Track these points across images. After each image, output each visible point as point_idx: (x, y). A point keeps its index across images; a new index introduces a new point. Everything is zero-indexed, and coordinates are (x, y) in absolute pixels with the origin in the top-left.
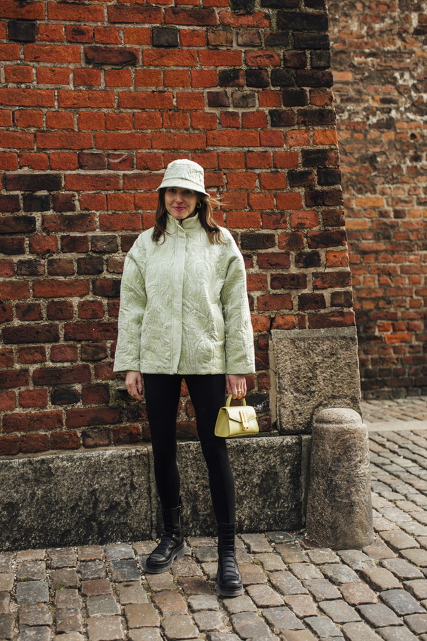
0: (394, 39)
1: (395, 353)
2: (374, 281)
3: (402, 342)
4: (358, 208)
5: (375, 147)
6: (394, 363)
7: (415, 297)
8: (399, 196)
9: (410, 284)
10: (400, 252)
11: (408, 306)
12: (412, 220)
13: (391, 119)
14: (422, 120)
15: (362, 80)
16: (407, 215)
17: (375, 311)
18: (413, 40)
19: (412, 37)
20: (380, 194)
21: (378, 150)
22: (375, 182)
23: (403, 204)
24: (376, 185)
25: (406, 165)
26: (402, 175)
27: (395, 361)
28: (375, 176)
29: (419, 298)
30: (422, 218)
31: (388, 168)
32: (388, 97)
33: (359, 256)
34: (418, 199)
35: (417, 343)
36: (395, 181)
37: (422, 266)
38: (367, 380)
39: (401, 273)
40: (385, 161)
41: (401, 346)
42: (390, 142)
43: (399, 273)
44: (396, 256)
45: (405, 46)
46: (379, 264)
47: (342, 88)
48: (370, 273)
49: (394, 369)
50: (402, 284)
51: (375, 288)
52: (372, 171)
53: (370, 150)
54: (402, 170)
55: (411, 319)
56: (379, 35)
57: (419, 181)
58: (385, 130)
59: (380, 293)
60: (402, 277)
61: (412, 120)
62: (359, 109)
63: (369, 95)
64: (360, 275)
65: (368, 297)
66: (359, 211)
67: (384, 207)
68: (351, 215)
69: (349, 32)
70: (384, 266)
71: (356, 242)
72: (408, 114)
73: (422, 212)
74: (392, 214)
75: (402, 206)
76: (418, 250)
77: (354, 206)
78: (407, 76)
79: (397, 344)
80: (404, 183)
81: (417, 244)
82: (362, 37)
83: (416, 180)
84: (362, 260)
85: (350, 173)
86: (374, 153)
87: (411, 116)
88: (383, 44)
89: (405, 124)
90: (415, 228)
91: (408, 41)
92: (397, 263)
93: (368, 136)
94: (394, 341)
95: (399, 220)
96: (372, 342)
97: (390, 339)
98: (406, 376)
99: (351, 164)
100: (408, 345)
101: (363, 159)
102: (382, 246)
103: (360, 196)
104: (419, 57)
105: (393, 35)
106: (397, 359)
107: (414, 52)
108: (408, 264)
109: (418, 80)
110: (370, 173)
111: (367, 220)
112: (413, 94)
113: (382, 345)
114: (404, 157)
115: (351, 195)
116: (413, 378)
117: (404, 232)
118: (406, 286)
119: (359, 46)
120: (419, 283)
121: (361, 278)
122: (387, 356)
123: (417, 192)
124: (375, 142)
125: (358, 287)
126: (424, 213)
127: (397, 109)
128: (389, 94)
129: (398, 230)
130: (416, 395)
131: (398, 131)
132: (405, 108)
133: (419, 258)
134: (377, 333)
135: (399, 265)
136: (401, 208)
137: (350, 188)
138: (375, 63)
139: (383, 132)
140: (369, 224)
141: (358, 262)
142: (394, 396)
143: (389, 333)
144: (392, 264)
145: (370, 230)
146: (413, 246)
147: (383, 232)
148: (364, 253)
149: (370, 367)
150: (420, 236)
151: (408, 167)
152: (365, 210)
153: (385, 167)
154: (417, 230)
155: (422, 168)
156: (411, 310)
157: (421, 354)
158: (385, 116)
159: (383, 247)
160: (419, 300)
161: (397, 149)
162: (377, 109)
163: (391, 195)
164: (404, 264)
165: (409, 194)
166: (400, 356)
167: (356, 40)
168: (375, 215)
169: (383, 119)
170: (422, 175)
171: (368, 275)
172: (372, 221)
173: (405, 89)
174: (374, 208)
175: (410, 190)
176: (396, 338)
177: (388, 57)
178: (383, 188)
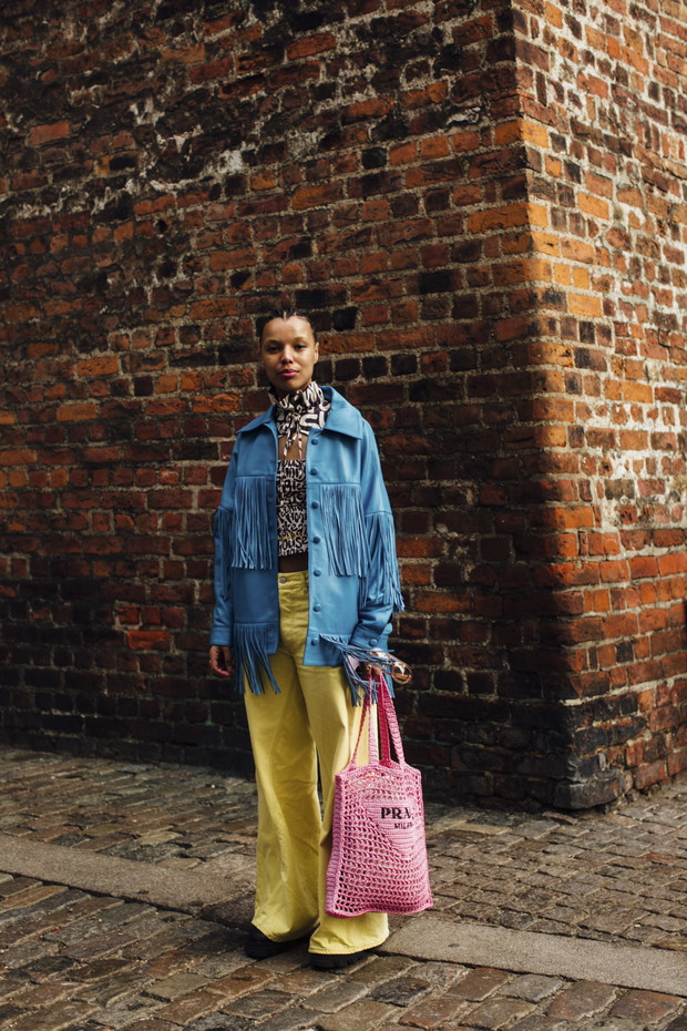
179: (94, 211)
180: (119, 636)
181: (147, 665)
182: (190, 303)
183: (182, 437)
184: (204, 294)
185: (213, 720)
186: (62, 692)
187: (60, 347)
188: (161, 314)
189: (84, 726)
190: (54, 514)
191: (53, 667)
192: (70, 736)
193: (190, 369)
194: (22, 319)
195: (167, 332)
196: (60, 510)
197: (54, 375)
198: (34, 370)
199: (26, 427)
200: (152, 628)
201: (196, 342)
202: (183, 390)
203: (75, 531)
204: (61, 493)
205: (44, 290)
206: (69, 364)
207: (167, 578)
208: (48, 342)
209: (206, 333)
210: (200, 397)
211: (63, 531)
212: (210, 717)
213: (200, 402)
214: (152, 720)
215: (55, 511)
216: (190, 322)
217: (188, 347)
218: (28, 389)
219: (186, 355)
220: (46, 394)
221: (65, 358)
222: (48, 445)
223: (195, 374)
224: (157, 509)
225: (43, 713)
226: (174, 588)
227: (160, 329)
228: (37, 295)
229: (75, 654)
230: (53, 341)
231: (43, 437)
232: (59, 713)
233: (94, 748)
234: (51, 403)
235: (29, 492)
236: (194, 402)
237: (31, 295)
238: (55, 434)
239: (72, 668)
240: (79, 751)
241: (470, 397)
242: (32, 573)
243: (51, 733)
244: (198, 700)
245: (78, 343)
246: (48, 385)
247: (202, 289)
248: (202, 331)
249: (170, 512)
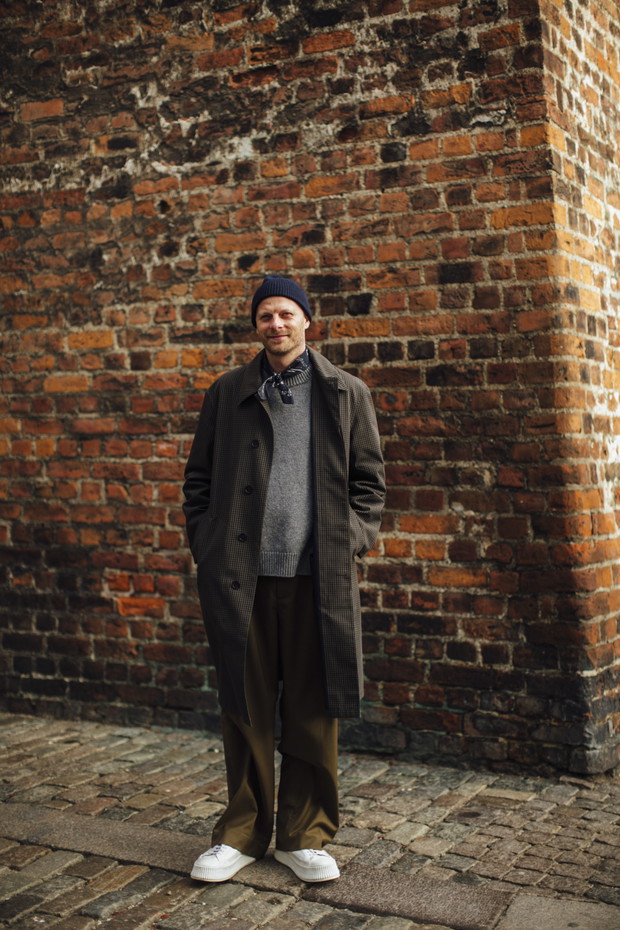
0: (130, 23)
1: (133, 635)
2: (98, 492)
3: (146, 615)
4: (72, 352)
5: (100, 234)
6: (131, 654)
7: (169, 527)
8: (139, 326)
9: (159, 501)
10: (142, 437)
11: (156, 545)
12: (162, 371)
13: (125, 176)
14: (179, 172)
15: (78, 111)
16: (153, 363)
17: (100, 550)
18: (163, 17)
19: (160, 13)
20: (107, 324)
21: (104, 239)
22: (101, 303)
23: (147, 342)
24: (102, 307)
25: (152, 264)
26: (145, 285)
27: (134, 652)
28: (100, 289)
29: (177, 529)
30: (179, 367)
31: (121, 272)
32: (122, 135)
33: (74, 443)
34: (172, 330)
35: (172, 620)
36: (133, 297)
37: (180, 465)
38: (87, 681)
39: (145, 477)
40: (116, 259)
41: (144, 622)
42: (124, 222)
43: (140, 477)
44: (135, 444)
45: (149, 33)
46: (106, 460)
47: (47, 131)
48: (91, 476)
49: (133, 667)
50: (146, 499)
51: (101, 505)
52: (94, 279)
53: (92, 240)
54: (145, 275)
55: (163, 571)
56: (106, 21)
57: (173, 294)
58: (116, 200)
59: (109, 517)
60: (144, 485)
61: (162, 176)
62: (74, 164)
63: (91, 138)
64: (76, 479)
65: (89, 522)
66: (74, 357)
67: (112, 347)
68: (62, 367)
69: (57, 25)
70: (114, 463)
71: (69, 416)
72: (155, 164)
73: (180, 355)
74: (127, 362)
75: (145, 346)
76: (172, 432)
77: (66, 350)
78: (152, 90)
79: (137, 619)
80: (147, 299)
81: (171, 420)
82: (79, 29)
83: (168, 293)
84: (79, 450)
85: (59, 287)
86: (98, 245)
87: (160, 167)
88: (112, 36)
89: (151, 184)
90: (166, 388)
91: (153, 21)
92: (138, 458)
93: (88, 214)
94: (133, 611)
95: (139, 373)
96: (96, 610)
97: (127, 606)
98: (152, 684)
99: (61, 271)
100: (157, 622)
101: (79, 260)
102: (112, 423)
103: (75, 329)
104: (173, 49)
105: (128, 15)
106: (137, 647)
107: (164, 41)
108: (156, 459)
109: (171, 95)
110: (92, 284)
111: (86, 374)
112: (164, 122)
113: (113, 616)
114: (149, 248)
115: (61, 327)
116: (165, 689)
117: (148, 397)
118: (153, 504)
119: (73, 48)
120: (176, 499)
122: (121, 640)
123: (170, 317)
124: (100, 225)
125: (73, 501)
126: (182, 358)
127: (136, 156)
128: (123, 131)
129: (138, 392)
130: (168, 725)
131: (138, 199)
132: (150, 154)
133: (175, 447)
134: (106, 593)
135: (140, 461)
136: (143, 349)
137: (61, 315)
138: (99, 75)
139: (112, 205)
140: (90, 383)
141: (74, 454)
142: (131, 719)
143: (127, 595)
144: (128, 460)
145: (92, 393)
146: (165, 425)
147: (113, 396)
148: (83, 437)
149: (93, 657)
150: (175, 403)
151: (154, 267)
152: (83, 355)
153: (116, 271)
154: (170, 393)
155: (178, 268)
156: (163, 554)
157: (179, 643)
158: (115, 174)
159: (115, 427)
160: (176, 533)
161: (137, 236)
162: (104, 161)
163: (125, 325)
164: (149, 459)
165: (156, 322)
166: (143, 643)
167: (68, 38)
168: (99, 364)
169: (112, 179)
170: (179, 281)
171: (89, 480)
172: (95, 377)
173: (149, 117)
174: (97, 351)
175: (157, 314)
176: (136, 606)
177: (121, 60)
178: (112, 312)
179: (90, 188)
180: (109, 603)
181: (137, 630)
182: (193, 282)
183: (181, 411)
184: (208, 274)
185: (210, 686)
186: (44, 656)
187: (49, 319)
188: (161, 291)
189: (68, 690)
190: (39, 483)
191: (35, 631)
192: (52, 699)
193: (191, 347)
194: (7, 291)
195: (167, 310)
196: (46, 479)
197: (42, 346)
198: (20, 341)
199: (10, 396)
200: (144, 595)
201: (199, 320)
202: (184, 366)
203: (62, 499)
204: (47, 462)
205: (33, 263)
206: (58, 337)
207: (162, 548)
208: (36, 314)
209: (210, 312)
210: (201, 373)
211: (48, 499)
212: (206, 682)
213: (201, 378)
214: (143, 685)
215: (39, 479)
216: (192, 301)
217: (190, 324)
218: (14, 359)
219: (187, 333)
220: (32, 365)
221: (54, 330)
222: (35, 415)
223: (197, 351)
224: (154, 480)
225: (23, 676)
226: (169, 557)
227: (160, 306)
228: (24, 268)
229: (60, 620)
230: (42, 314)
231: (28, 407)
232: (40, 676)
233: (79, 711)
234: (37, 374)
235: (12, 460)
236: (195, 378)
237: (19, 267)
238: (41, 404)
239: (56, 633)
240: (61, 713)
241: (490, 383)
242: (14, 539)
243: (31, 696)
244: (194, 666)
245: (69, 316)
246: (35, 357)
247: (207, 270)
248: (206, 309)
249: (166, 484)
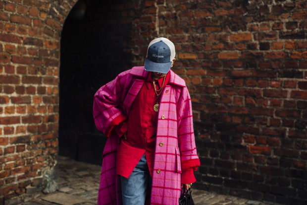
1: (256, 162)
2: (241, 101)
3: (262, 154)
4: (232, 42)
6: (254, 170)
7: (275, 117)
8: (265, 31)
9: (271, 106)
10: (264, 78)
11: (268, 124)
12: (275, 51)
16: (271, 47)
17: (241, 125)
20: (249, 30)
22: (246, 21)
23: (268, 38)
24: (247, 23)
25: (272, 5)
26: (268, 14)
27: (256, 169)
28: (246, 16)
29: (279, 118)
30: (284, 49)
31: (257, 8)
33: (231, 80)
34: (281, 33)
35: (275, 157)
36: (262, 19)
37: (282, 91)
38: (233, 179)
39: (264, 96)
40: (255, 3)
41: (261, 157)
43: (262, 95)
44: (260, 81)
46: (246, 88)
48: (239, 94)
49: (255, 175)
50: (264, 105)
51: (242, 107)
52: (244, 12)
54: (269, 10)
55: (271, 136)
57: (282, 18)
59: (246, 111)
60: (264, 99)
64: (231, 95)
65: (237, 113)
66: (232, 44)
67: (251, 40)
68: (227, 48)
70: (250, 89)
71: (229, 69)
73: (284, 44)
74: (258, 47)
75: (267, 40)
76: (279, 77)
77: (229, 41)
79: (258, 155)
80: (269, 20)
81: (278, 72)
83: (280, 17)
84: (233, 83)
85: (227, 15)
90: (277, 58)
92: (261, 87)
94: (256, 152)
95: (264, 51)
96: (238, 150)
97: (252, 149)
98: (264, 183)
99: (228, 8)
100: (267, 157)
101: (237, 4)
102: (249, 72)
103: (233, 33)
106: (257, 167)
108: (270, 88)
110: (243, 14)
111: (238, 51)
113: (246, 153)
115: (227, 32)
116: (270, 185)
117: (267, 62)
118: (268, 107)
120: (279, 105)
121: (232, 98)
122: (250, 163)
123: (280, 27)
125: (230, 105)
126: (285, 45)
129: (263, 59)
133: (280, 83)
134: (243, 143)
135: (262, 89)
136: (266, 41)
137: (227, 27)
140: (240, 55)
141: (231, 85)
142: (252, 197)
143: (253, 145)
144: (257, 88)
145: (240, 60)
146: (275, 74)
147: (250, 61)
148: (235, 78)
149: (236, 169)
150: (281, 65)
151: (273, 6)
152: (237, 43)
153: (254, 8)
154: (279, 60)
155: (285, 6)
156: (271, 128)
157: (278, 167)
159: (251, 74)
160: (279, 120)
163: (258, 31)
164: (267, 88)
165: (273, 30)
166: (260, 165)
168: (245, 47)
170: (285, 12)
171: (238, 96)
172: (242, 53)
174: (244, 42)
175: (274, 26)
176: (257, 150)
178: (252, 25)
180: (244, 148)
181: (258, 160)
182: (293, 12)
183: (284, 68)
184: (301, 8)
185: (292, 186)
186: (213, 167)
187: (222, 29)
188: (276, 16)
189: (223, 182)
190: (214, 96)
191: (209, 157)
192: (216, 185)
193: (290, 40)
194: (202, 17)
195: (279, 24)
196: (217, 95)
197: (218, 40)
198: (208, 37)
199: (202, 60)
200: (261, 145)
201: (295, 29)
202: (286, 49)
203: (224, 103)
204: (218, 88)
205: (215, 5)
206: (225, 36)
207: (271, 125)
208: (216, 26)
209: (300, 25)
210: (294, 52)
211: (218, 103)
212: (291, 184)
213: (295, 54)
214: (259, 183)
215: (215, 95)
216: (291, 20)
217: (290, 31)
218: (204, 45)
219: (288, 34)
220: (213, 47)
221: (224, 33)
222: (213, 68)
223: (293, 42)
224: (268, 97)
225: (203, 175)
226: (275, 130)
227: (275, 23)
228: (211, 7)
229: (221, 153)
230: (218, 26)
231: (210, 65)
232: (211, 176)
233: (229, 191)
234: (215, 51)
235: (202, 86)
236: (291, 54)
237: (208, 7)
238: (217, 64)
239: (219, 158)
240: (220, 192)
242: (201, 119)
243: (206, 183)
244: (285, 177)
245: (231, 27)
246: (214, 44)
247: (300, 7)
248: (298, 24)
249: (275, 99)
